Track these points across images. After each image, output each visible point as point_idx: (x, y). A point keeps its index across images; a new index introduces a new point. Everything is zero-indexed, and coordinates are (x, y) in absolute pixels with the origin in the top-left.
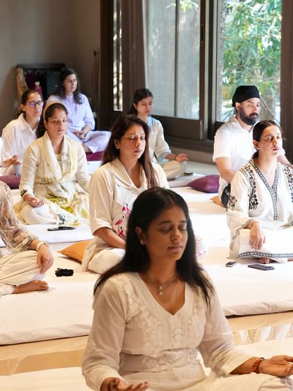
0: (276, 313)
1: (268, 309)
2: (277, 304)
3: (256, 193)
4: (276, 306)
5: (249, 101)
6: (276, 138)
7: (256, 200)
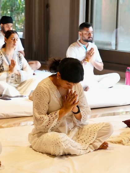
0: (8, 118)
1: (4, 117)
2: (9, 114)
3: (3, 65)
4: (8, 115)
5: (7, 25)
6: (16, 40)
7: (3, 68)
